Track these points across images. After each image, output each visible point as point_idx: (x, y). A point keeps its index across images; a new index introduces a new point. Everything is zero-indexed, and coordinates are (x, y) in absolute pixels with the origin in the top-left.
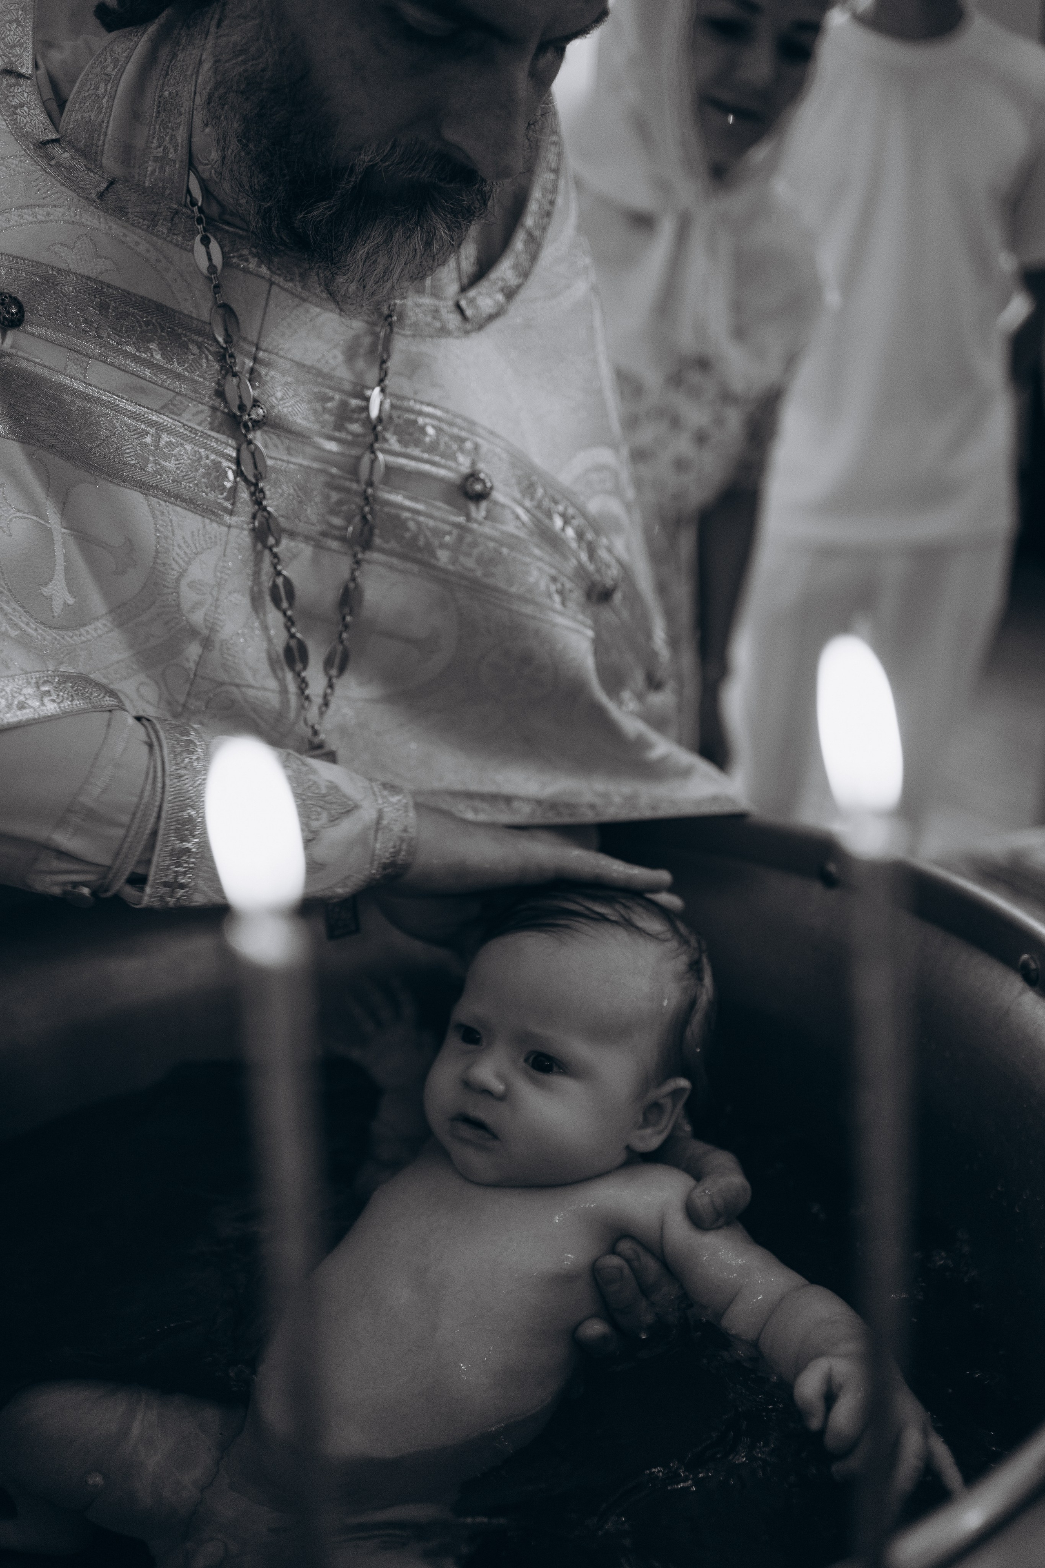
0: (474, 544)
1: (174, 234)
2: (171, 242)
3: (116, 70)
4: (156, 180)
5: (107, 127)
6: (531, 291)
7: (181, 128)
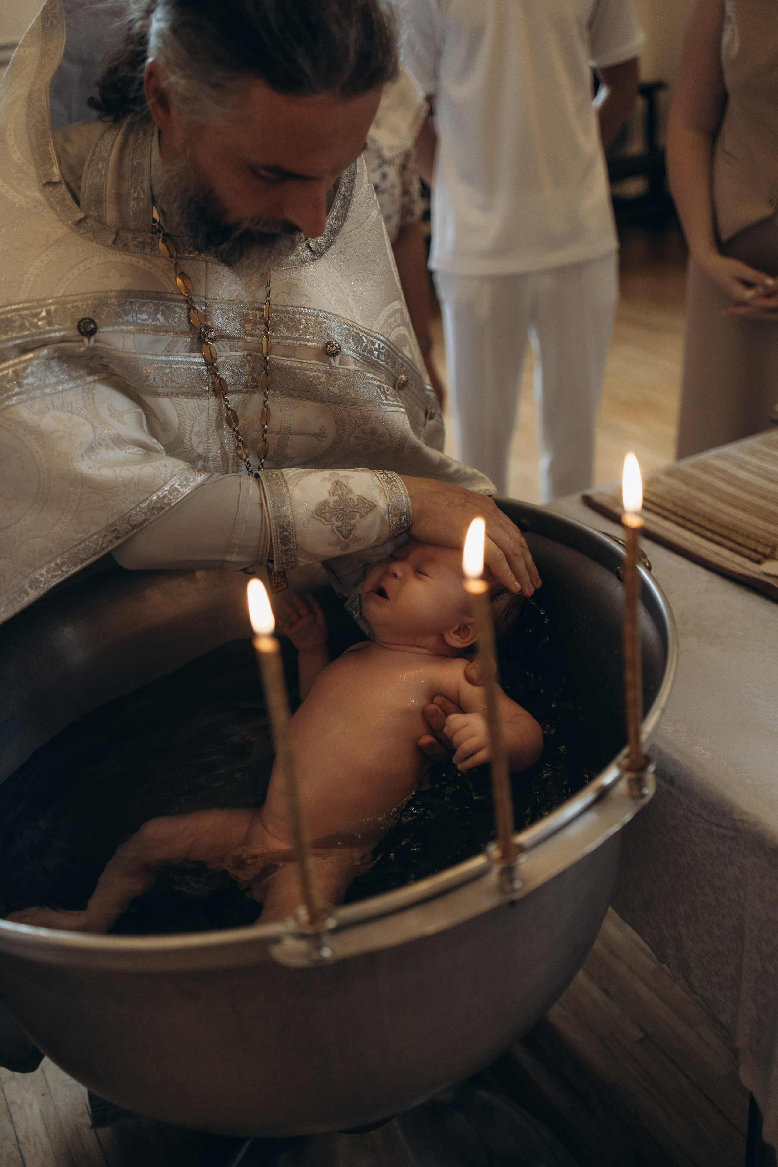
0: (336, 380)
1: (154, 251)
2: (154, 255)
3: (107, 154)
4: (135, 210)
5: (106, 186)
6: (348, 226)
7: (146, 181)
